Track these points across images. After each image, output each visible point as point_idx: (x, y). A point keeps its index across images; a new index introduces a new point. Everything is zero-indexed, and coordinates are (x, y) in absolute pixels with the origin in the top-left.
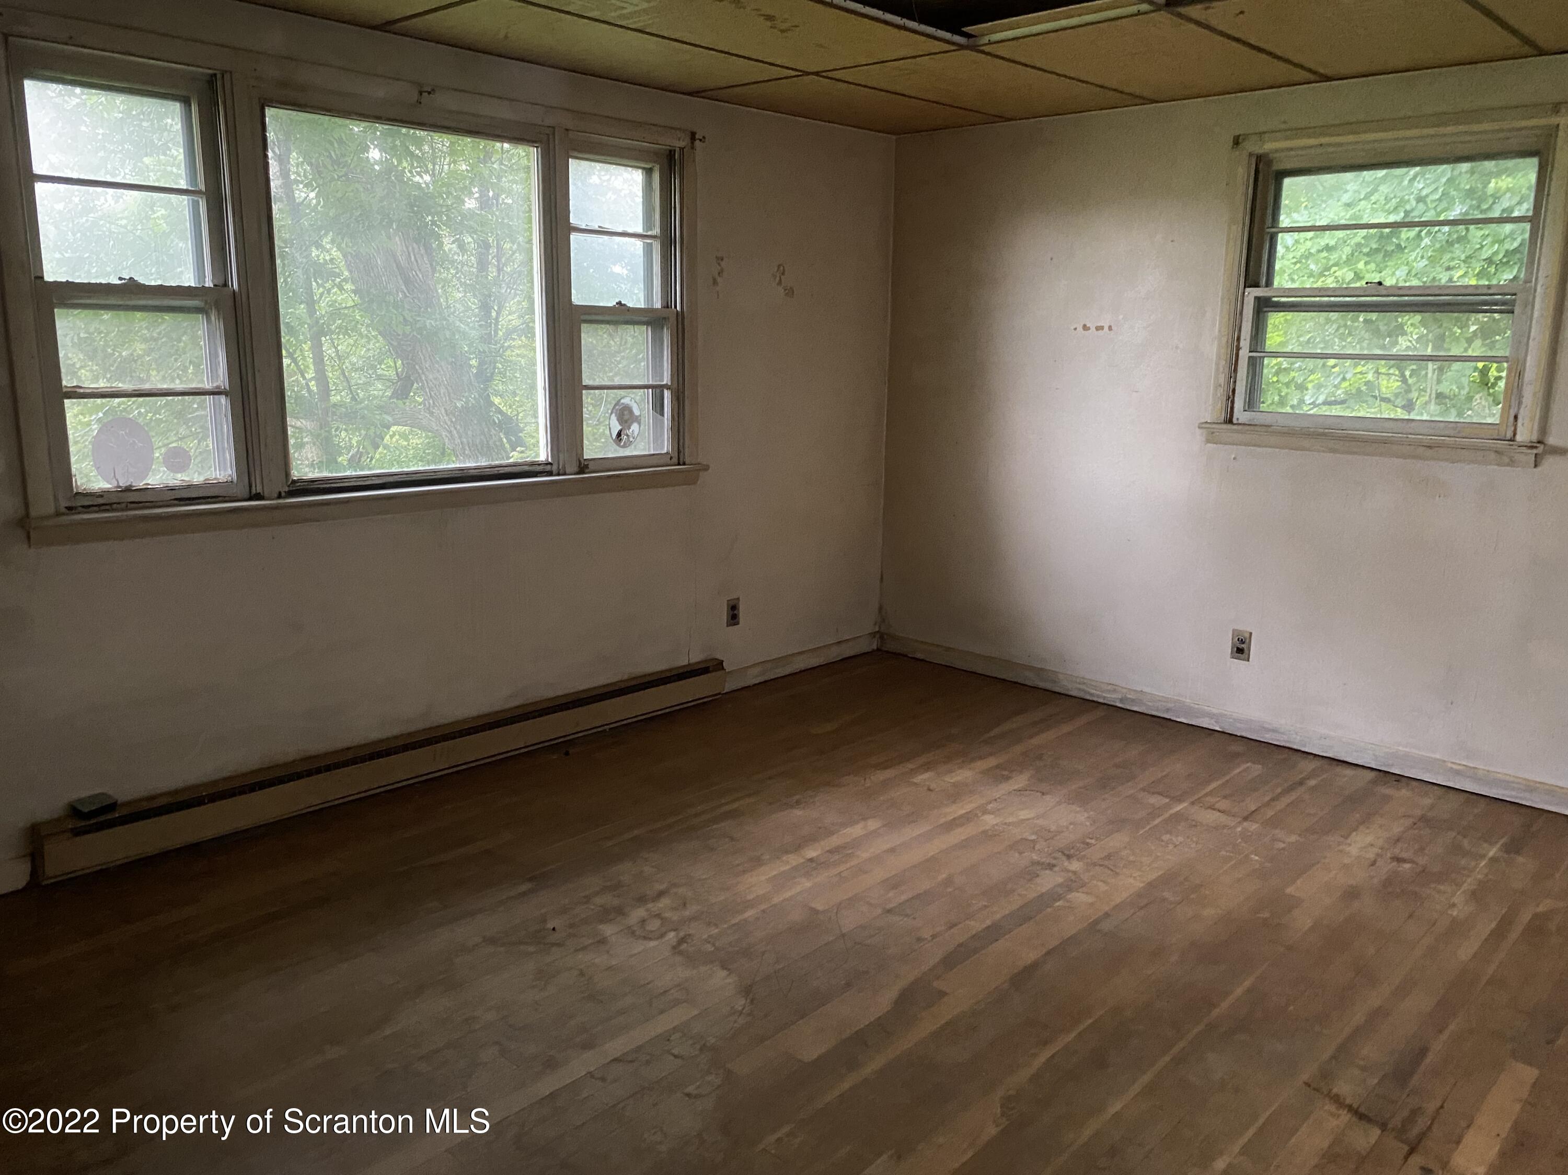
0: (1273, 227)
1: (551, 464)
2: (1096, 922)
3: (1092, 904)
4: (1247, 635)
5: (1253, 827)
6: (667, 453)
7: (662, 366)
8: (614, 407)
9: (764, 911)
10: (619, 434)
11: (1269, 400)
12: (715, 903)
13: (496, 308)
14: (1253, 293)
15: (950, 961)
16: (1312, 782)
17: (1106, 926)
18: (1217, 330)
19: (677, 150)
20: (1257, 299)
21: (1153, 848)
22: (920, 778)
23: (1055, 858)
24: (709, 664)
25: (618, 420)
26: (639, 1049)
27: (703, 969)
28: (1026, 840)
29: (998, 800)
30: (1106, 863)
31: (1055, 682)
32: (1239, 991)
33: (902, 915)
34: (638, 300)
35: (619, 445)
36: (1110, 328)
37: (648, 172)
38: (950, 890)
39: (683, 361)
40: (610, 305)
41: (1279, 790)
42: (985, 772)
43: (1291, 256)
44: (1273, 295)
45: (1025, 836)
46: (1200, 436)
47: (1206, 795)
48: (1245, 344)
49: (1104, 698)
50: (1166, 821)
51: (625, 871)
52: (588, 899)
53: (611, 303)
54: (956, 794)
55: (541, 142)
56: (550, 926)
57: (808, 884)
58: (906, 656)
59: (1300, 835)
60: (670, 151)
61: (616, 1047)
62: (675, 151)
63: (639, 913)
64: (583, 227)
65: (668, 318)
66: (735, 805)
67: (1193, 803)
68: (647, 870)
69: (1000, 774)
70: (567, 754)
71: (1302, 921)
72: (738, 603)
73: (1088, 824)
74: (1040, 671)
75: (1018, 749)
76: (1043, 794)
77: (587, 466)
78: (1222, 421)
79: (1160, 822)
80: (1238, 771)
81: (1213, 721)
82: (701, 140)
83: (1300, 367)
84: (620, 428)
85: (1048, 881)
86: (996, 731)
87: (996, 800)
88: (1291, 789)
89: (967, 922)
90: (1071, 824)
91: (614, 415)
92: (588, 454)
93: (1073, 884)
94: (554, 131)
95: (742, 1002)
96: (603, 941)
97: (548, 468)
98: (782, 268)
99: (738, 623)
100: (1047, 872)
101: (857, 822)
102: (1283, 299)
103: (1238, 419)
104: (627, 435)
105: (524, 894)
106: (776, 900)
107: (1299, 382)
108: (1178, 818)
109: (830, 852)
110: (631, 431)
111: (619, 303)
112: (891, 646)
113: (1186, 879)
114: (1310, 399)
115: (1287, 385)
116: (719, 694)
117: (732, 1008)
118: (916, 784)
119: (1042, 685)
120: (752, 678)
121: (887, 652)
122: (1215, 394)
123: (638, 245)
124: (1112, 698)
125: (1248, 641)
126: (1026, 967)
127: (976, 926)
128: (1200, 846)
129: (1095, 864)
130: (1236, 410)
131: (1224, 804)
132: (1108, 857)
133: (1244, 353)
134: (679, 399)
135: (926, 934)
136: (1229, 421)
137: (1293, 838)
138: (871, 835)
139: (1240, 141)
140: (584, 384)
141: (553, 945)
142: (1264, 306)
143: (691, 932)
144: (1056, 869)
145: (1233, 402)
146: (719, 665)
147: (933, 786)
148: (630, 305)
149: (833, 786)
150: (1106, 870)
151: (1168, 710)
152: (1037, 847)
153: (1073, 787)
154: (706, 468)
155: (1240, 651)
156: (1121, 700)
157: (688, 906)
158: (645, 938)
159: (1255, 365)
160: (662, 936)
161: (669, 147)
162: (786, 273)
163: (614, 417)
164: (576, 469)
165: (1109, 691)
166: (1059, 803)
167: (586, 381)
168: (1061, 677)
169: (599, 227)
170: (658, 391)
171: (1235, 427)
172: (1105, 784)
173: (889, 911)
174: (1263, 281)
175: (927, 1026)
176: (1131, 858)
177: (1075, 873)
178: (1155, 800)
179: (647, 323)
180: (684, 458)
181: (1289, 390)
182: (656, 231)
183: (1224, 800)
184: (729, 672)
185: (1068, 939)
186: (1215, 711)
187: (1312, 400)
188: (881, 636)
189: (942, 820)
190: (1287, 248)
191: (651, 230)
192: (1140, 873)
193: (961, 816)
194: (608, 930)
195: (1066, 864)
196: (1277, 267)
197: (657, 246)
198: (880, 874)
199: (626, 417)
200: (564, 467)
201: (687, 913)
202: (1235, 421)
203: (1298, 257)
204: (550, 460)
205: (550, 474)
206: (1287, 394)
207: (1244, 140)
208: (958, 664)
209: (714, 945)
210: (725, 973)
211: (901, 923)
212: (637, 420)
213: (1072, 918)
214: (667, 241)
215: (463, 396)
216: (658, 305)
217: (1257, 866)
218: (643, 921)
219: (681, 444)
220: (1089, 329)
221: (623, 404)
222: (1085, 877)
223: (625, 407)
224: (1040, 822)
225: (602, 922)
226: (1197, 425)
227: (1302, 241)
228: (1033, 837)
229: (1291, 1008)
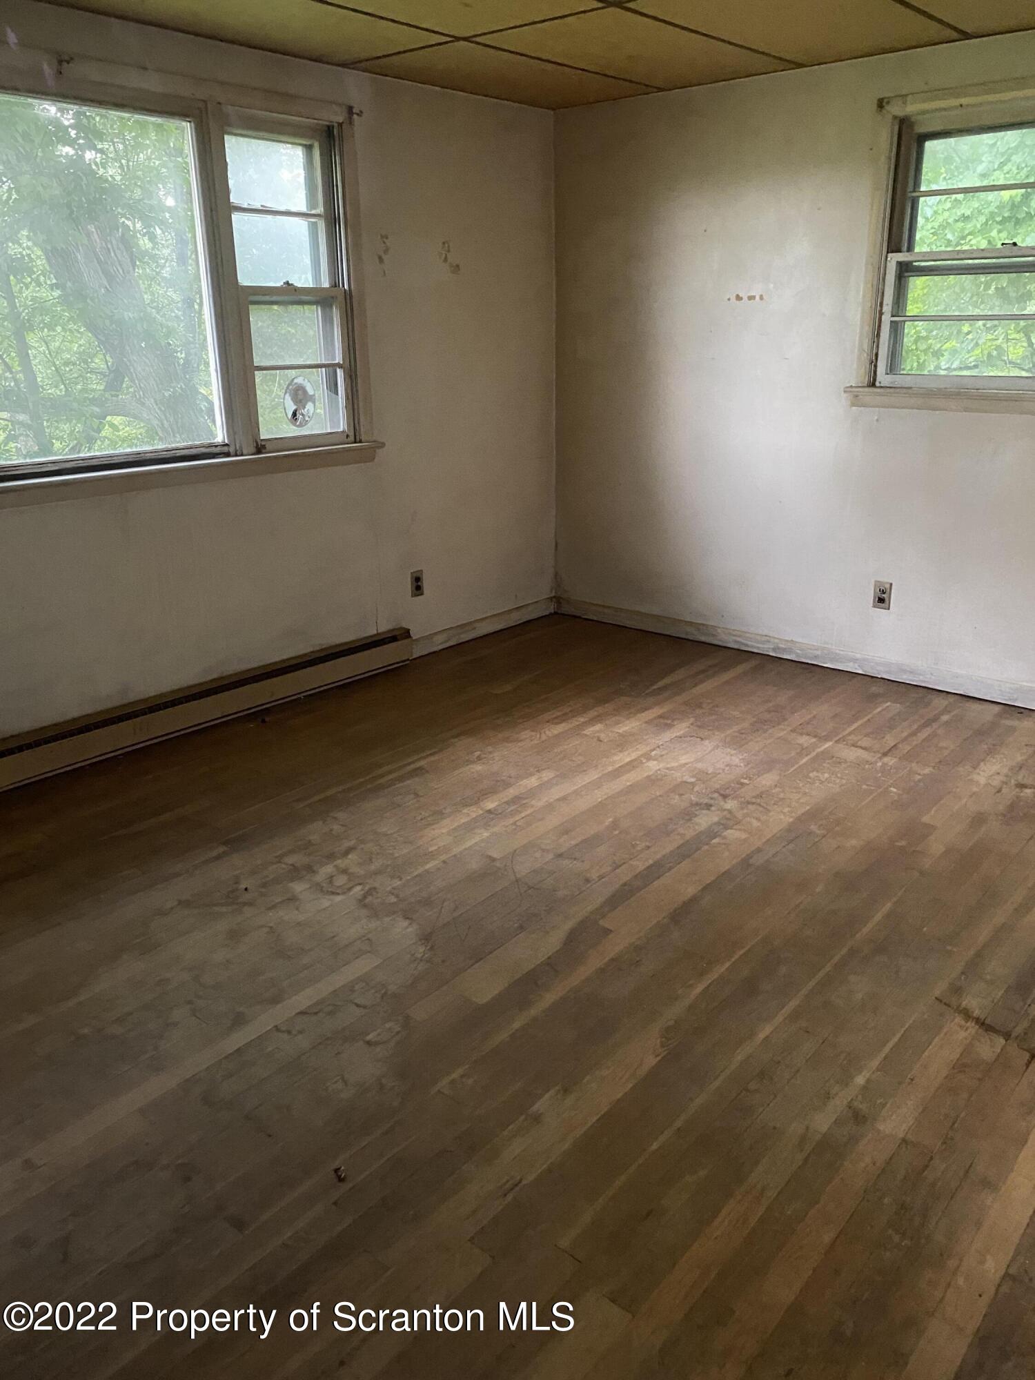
0: (914, 191)
1: (227, 445)
2: (750, 856)
3: (745, 840)
4: (888, 586)
5: (890, 761)
6: (343, 432)
7: (333, 345)
8: (288, 388)
9: (444, 862)
10: (294, 414)
11: (909, 364)
12: (399, 857)
13: (198, 301)
14: (895, 258)
15: (617, 900)
16: (945, 718)
17: (758, 860)
18: (861, 297)
19: (336, 125)
20: (900, 264)
21: (801, 785)
22: (589, 731)
23: (712, 799)
24: (397, 633)
25: (292, 399)
26: (321, 1002)
27: (387, 919)
28: (687, 782)
29: (661, 747)
30: (758, 801)
31: (713, 635)
32: (878, 917)
33: (571, 858)
34: (307, 280)
35: (295, 425)
36: (761, 298)
37: (309, 148)
38: (617, 832)
39: (354, 341)
40: (278, 285)
41: (915, 727)
42: (648, 722)
43: (929, 226)
44: (915, 259)
45: (685, 779)
46: (845, 399)
47: (850, 734)
48: (887, 308)
49: (758, 648)
50: (814, 759)
51: (315, 831)
52: (279, 859)
53: (279, 284)
54: (622, 743)
55: (193, 117)
56: (243, 886)
57: (486, 834)
58: (580, 617)
59: (934, 767)
60: (328, 127)
61: (303, 999)
62: (333, 127)
63: (328, 869)
64: (245, 206)
65: (336, 297)
66: (422, 763)
67: (837, 742)
68: (336, 828)
69: (664, 722)
70: (264, 721)
71: (936, 846)
72: (422, 574)
73: (742, 765)
74: (699, 627)
75: (679, 699)
76: (702, 739)
77: (264, 447)
78: (865, 384)
79: (807, 762)
80: (879, 710)
81: (856, 666)
82: (358, 114)
83: (937, 334)
84: (294, 407)
85: (704, 821)
86: (661, 684)
87: (659, 747)
88: (925, 725)
89: (631, 862)
90: (727, 766)
91: (288, 395)
92: (264, 435)
93: (729, 821)
94: (206, 104)
95: (422, 950)
96: (293, 899)
97: (226, 449)
98: (446, 245)
99: (422, 594)
100: (704, 812)
101: (532, 775)
102: (923, 264)
103: (880, 383)
104: (303, 415)
105: (218, 858)
106: (456, 851)
107: (936, 348)
108: (825, 755)
109: (507, 803)
110: (306, 410)
111: (287, 283)
112: (566, 609)
113: (831, 813)
114: (945, 365)
115: (925, 351)
116: (408, 660)
117: (413, 955)
118: (586, 735)
119: (703, 639)
120: (439, 644)
121: (563, 615)
122: (859, 358)
123: (301, 226)
124: (767, 649)
125: (888, 590)
126: (684, 902)
127: (640, 865)
128: (844, 781)
129: (748, 803)
130: (878, 373)
131: (866, 742)
132: (760, 796)
133: (887, 318)
134: (351, 377)
135: (594, 875)
136: (872, 384)
137: (927, 771)
138: (544, 786)
139: (884, 104)
140: (255, 365)
141: (245, 904)
142: (906, 271)
143: (376, 885)
144: (713, 808)
145: (876, 366)
146: (406, 634)
147: (602, 736)
148: (299, 285)
149: (511, 741)
150: (758, 807)
151: (816, 657)
152: (695, 789)
153: (728, 732)
154: (383, 445)
155: (881, 600)
156: (774, 650)
157: (374, 860)
158: (333, 893)
159: (896, 329)
160: (350, 889)
161: (328, 123)
162: (452, 250)
163: (288, 397)
164: (254, 450)
165: (763, 643)
166: (717, 747)
167: (257, 361)
168: (719, 631)
169: (262, 206)
170: (331, 369)
171: (878, 390)
172: (759, 725)
173: (560, 856)
174: (905, 248)
175: (595, 962)
176: (782, 795)
177: (730, 811)
178: (804, 740)
179: (316, 303)
180: (360, 435)
181: (926, 358)
182: (320, 210)
183: (865, 738)
184: (416, 640)
185: (723, 874)
186: (858, 656)
187: (947, 366)
188: (557, 600)
189: (610, 769)
190: (927, 219)
191: (315, 209)
192: (790, 809)
193: (627, 764)
194: (298, 887)
195: (722, 803)
196: (917, 237)
197: (321, 225)
198: (553, 821)
199: (300, 397)
200: (241, 447)
201: (373, 867)
202: (877, 384)
203: (936, 227)
204: (226, 441)
205: (228, 455)
206: (925, 361)
207: (888, 103)
208: (628, 623)
209: (397, 896)
210: (406, 923)
211: (571, 866)
212: (312, 399)
213: (727, 854)
214: (332, 220)
215: (171, 387)
216: (326, 285)
217: (896, 798)
218: (331, 878)
219: (356, 422)
220: (741, 299)
221: (296, 383)
222: (739, 815)
223: (298, 387)
224: (699, 765)
225: (292, 880)
226: (842, 389)
227: (940, 212)
228: (693, 780)
229: (925, 929)
